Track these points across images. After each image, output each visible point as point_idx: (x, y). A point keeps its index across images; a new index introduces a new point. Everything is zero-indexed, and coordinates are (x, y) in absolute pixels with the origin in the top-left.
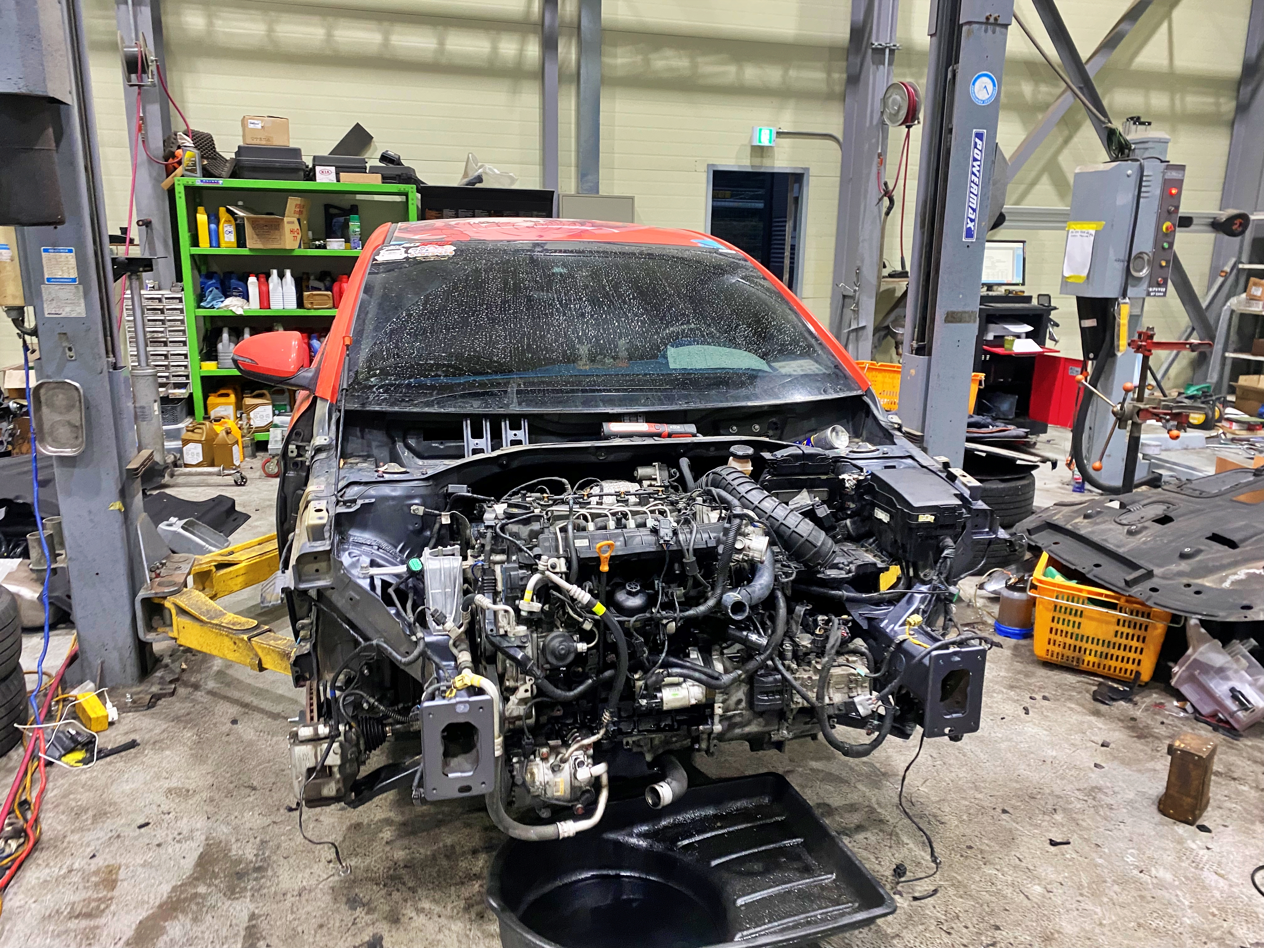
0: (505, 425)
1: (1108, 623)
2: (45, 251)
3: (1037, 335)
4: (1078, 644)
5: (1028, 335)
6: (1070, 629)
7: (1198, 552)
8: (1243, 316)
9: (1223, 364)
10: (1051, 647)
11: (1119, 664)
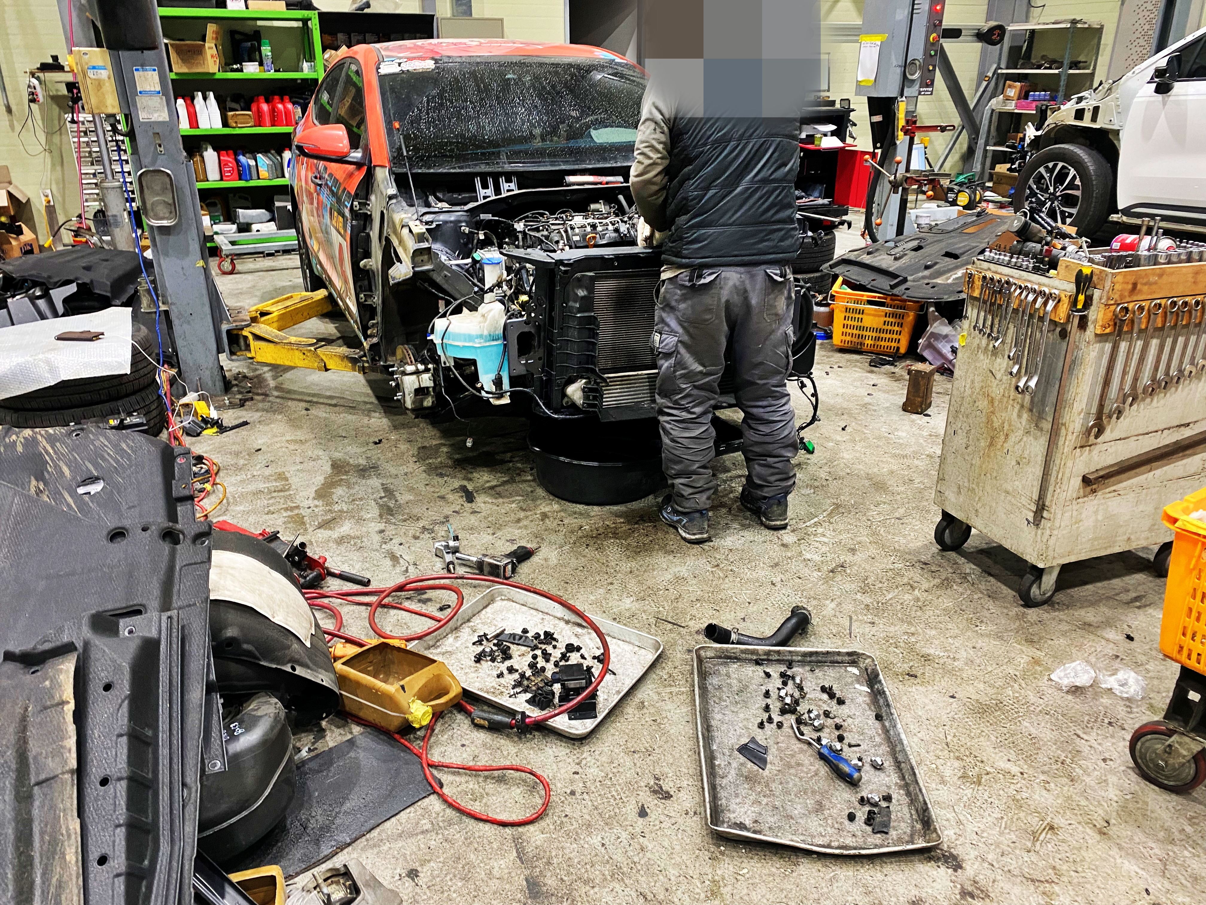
0: (502, 180)
1: (879, 316)
2: (137, 70)
3: (840, 134)
4: (861, 333)
5: (833, 133)
6: (856, 323)
7: (936, 264)
8: (1001, 114)
9: (985, 157)
10: (844, 338)
11: (886, 344)
